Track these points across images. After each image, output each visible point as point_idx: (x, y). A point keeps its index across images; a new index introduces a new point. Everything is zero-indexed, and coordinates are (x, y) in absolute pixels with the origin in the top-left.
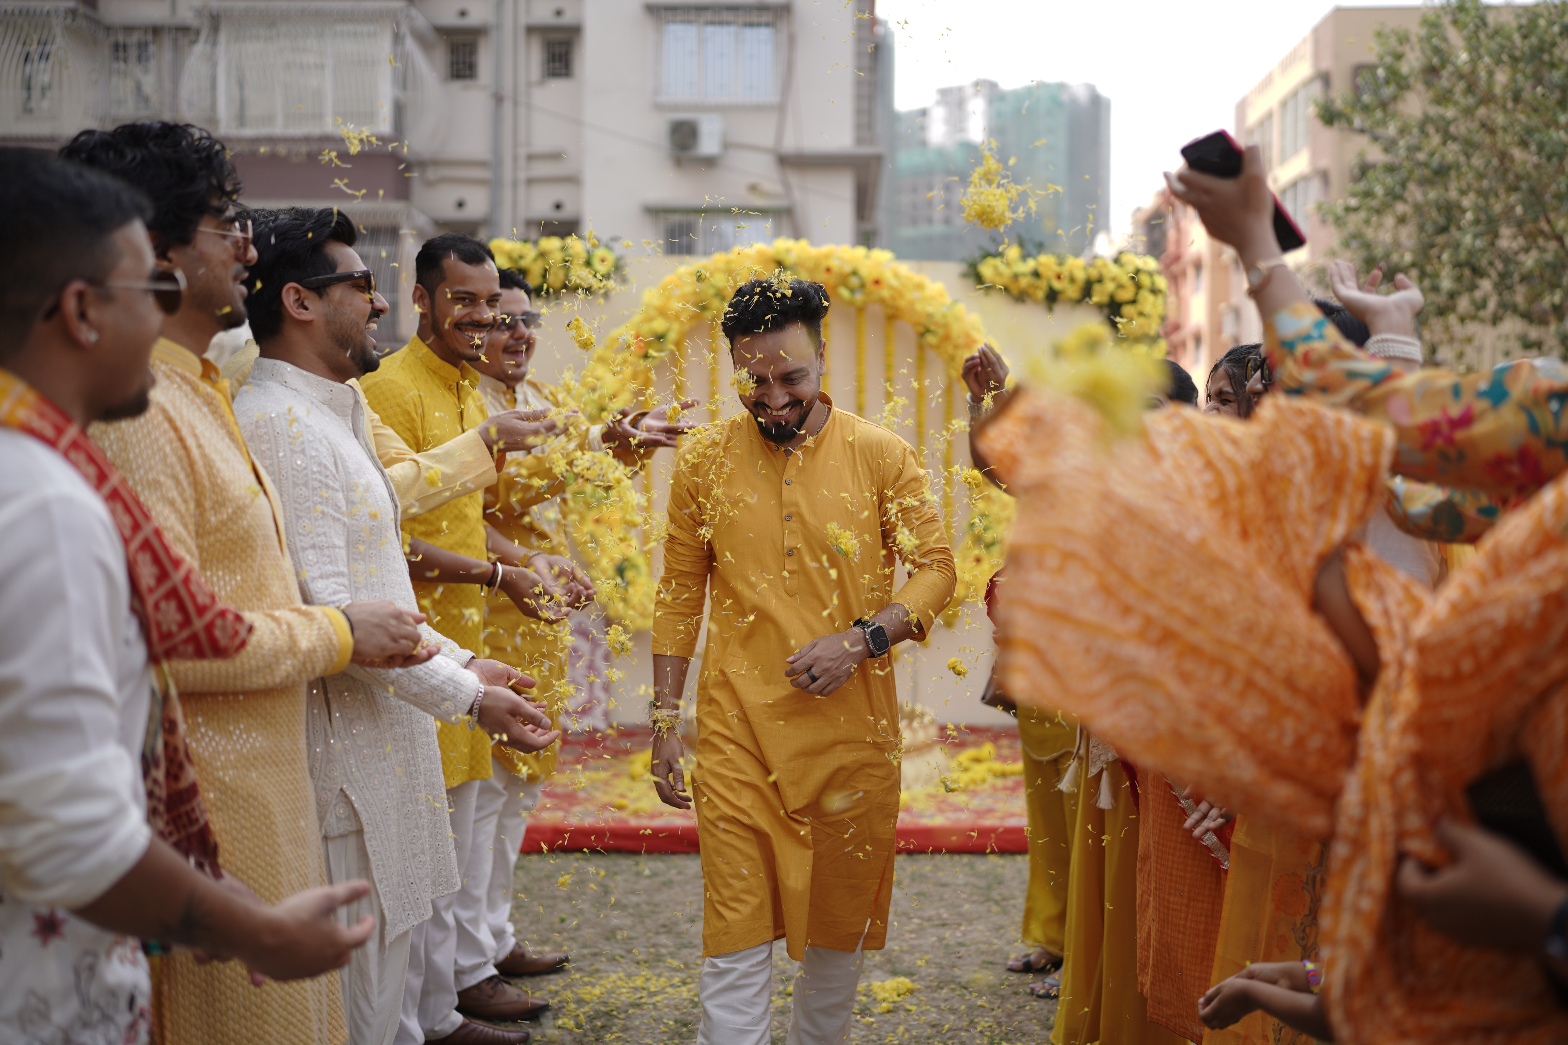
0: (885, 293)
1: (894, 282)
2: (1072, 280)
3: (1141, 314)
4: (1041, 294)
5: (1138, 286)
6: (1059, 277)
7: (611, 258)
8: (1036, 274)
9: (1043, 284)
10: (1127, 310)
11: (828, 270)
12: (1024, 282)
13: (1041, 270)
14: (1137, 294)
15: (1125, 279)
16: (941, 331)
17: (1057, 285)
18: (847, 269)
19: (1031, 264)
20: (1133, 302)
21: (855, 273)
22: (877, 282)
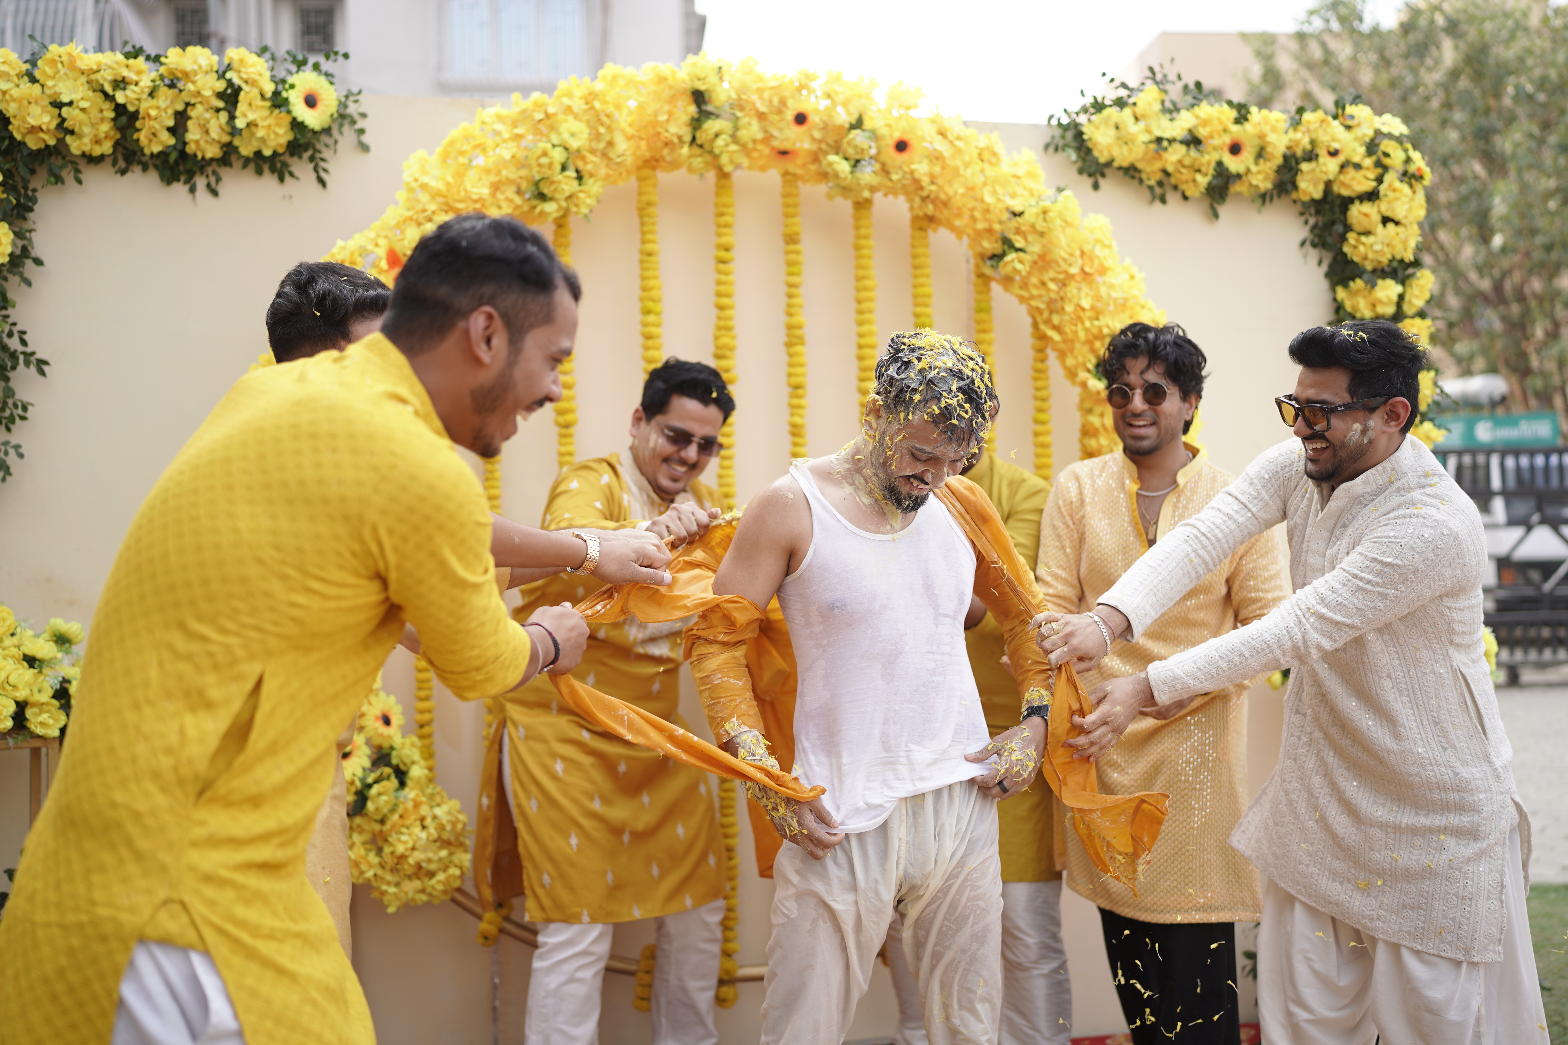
0: (922, 168)
1: (940, 145)
2: (1261, 154)
3: (1386, 220)
4: (1203, 181)
5: (1382, 167)
6: (1235, 149)
7: (329, 98)
8: (1193, 141)
9: (1208, 159)
10: (1357, 212)
11: (801, 119)
12: (1175, 155)
13: (1202, 132)
14: (1380, 180)
15: (1358, 153)
16: (1035, 248)
17: (1233, 164)
18: (843, 117)
19: (1185, 121)
20: (1372, 196)
21: (858, 124)
22: (901, 146)
